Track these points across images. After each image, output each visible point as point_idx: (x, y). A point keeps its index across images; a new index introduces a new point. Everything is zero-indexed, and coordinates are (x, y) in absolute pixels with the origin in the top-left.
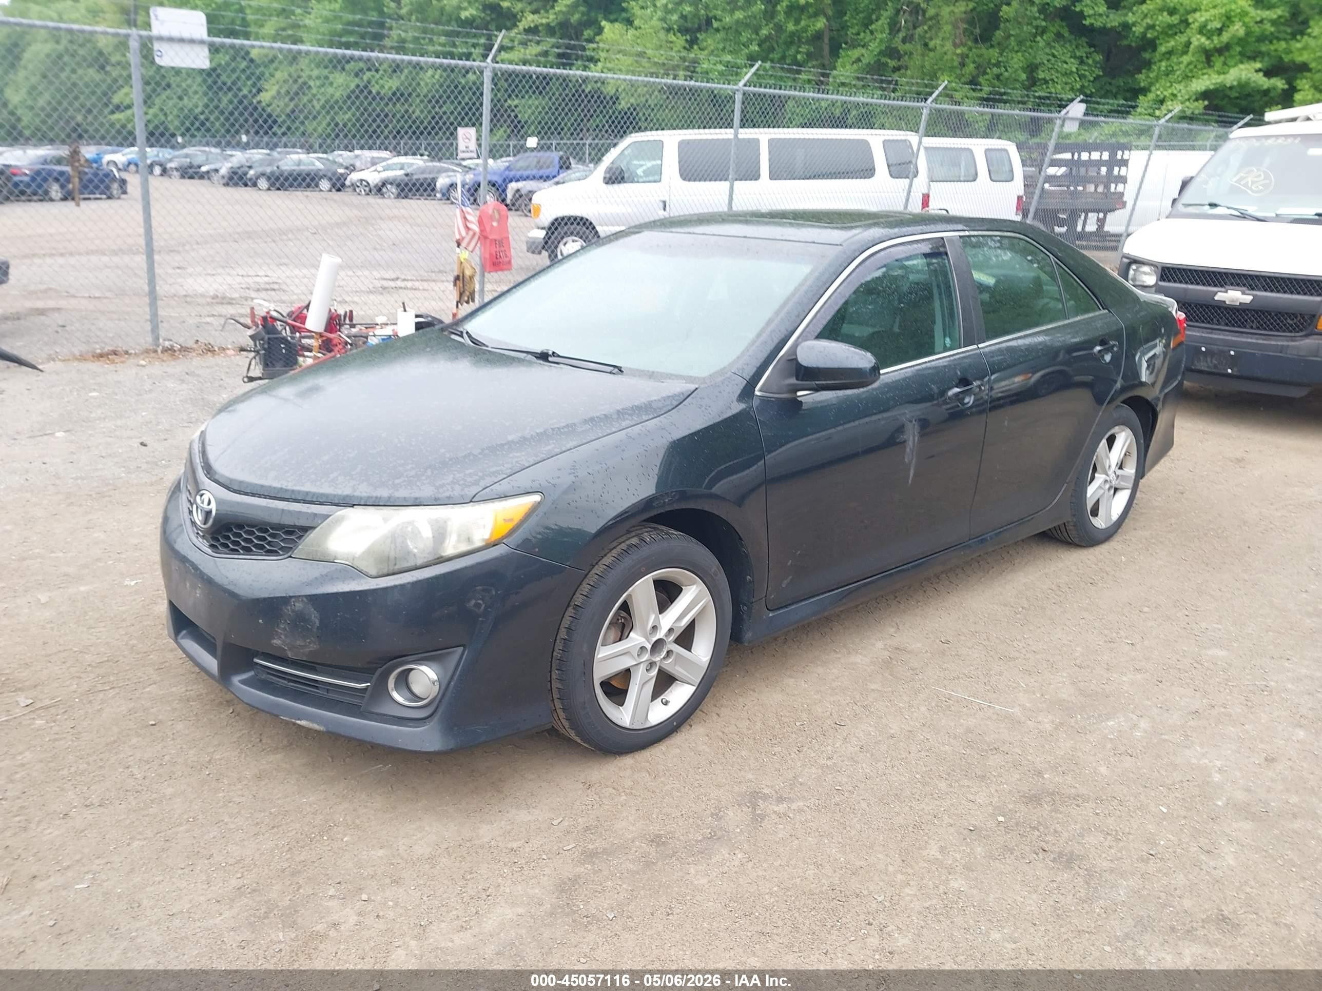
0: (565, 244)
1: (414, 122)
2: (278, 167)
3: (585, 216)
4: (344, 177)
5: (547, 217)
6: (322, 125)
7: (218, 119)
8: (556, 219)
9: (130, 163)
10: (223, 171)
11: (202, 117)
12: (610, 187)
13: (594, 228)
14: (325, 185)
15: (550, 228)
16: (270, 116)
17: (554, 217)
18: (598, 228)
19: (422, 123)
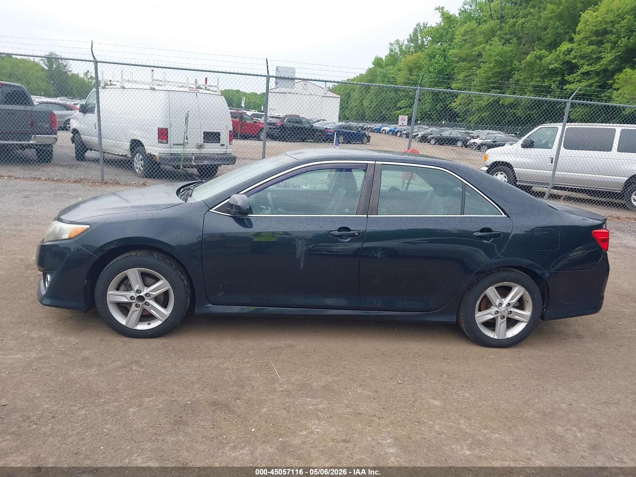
0: (496, 175)
1: (517, 118)
2: (441, 135)
3: (508, 162)
4: (467, 141)
5: (490, 161)
6: (475, 118)
7: (435, 114)
8: (496, 162)
9: (390, 131)
10: (420, 135)
11: (429, 113)
12: (525, 149)
13: (512, 168)
14: (459, 144)
15: (491, 166)
16: (455, 113)
17: (495, 161)
18: (514, 169)
19: (521, 118)
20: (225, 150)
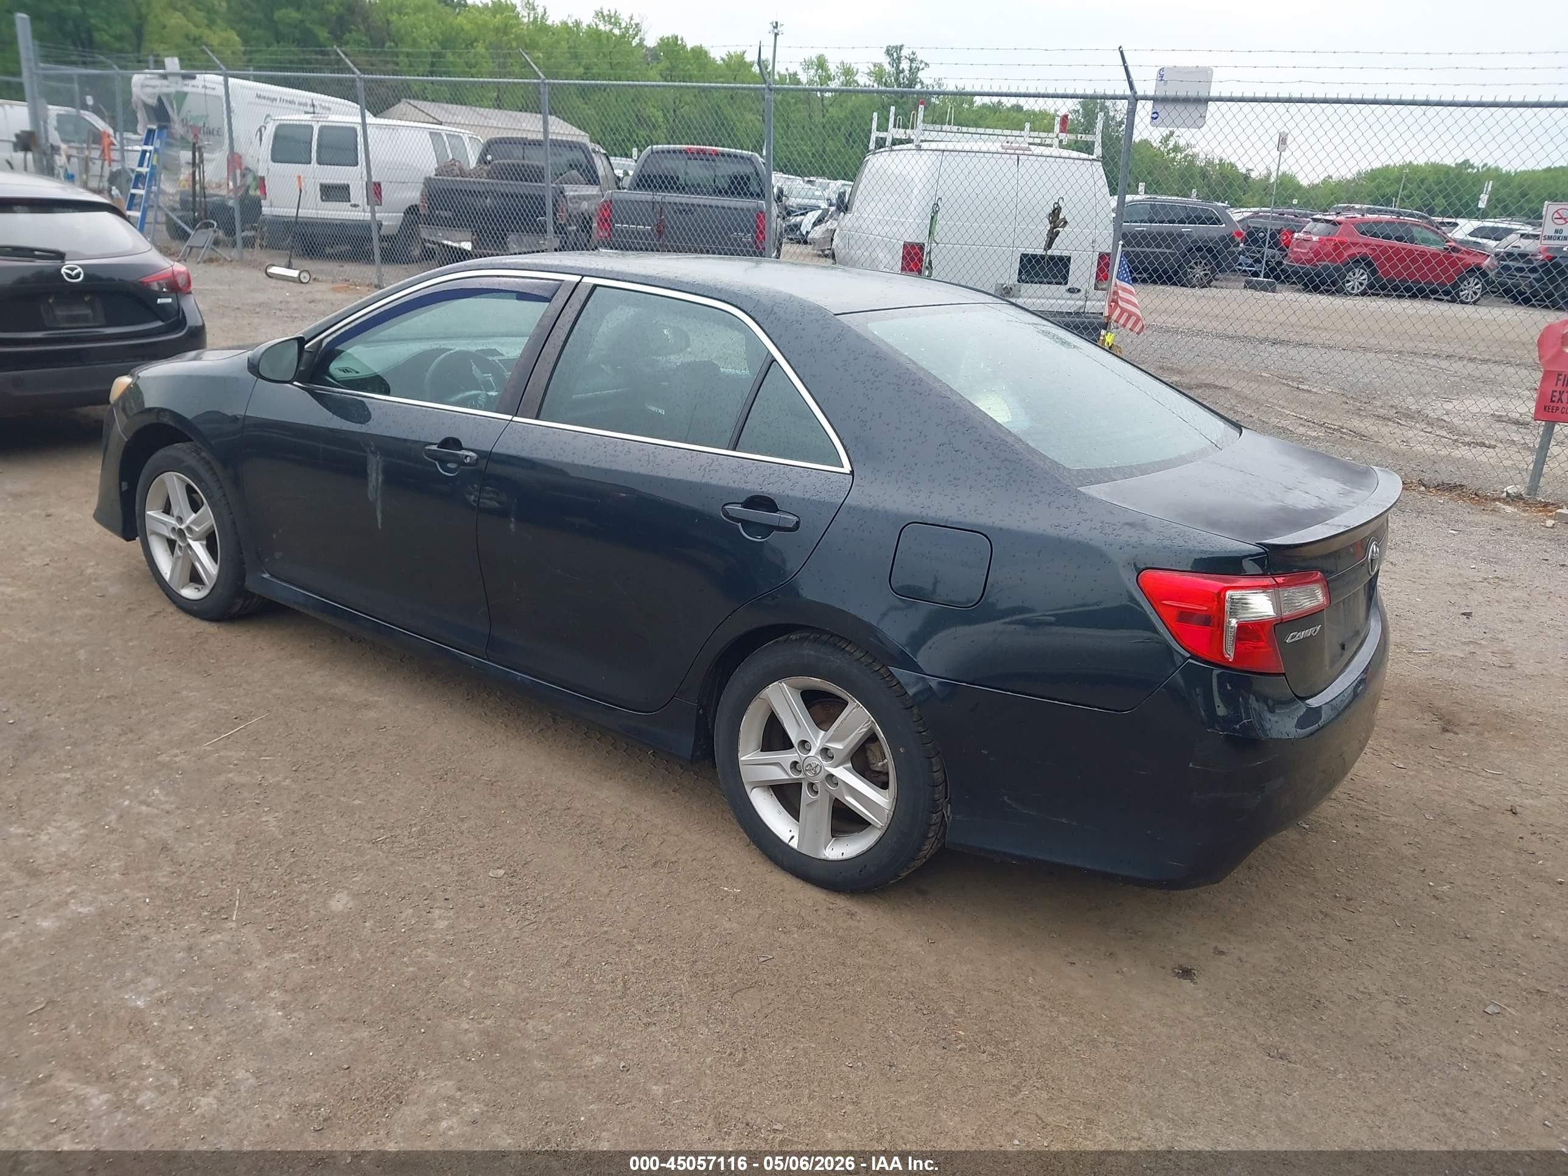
20: (1081, 303)
